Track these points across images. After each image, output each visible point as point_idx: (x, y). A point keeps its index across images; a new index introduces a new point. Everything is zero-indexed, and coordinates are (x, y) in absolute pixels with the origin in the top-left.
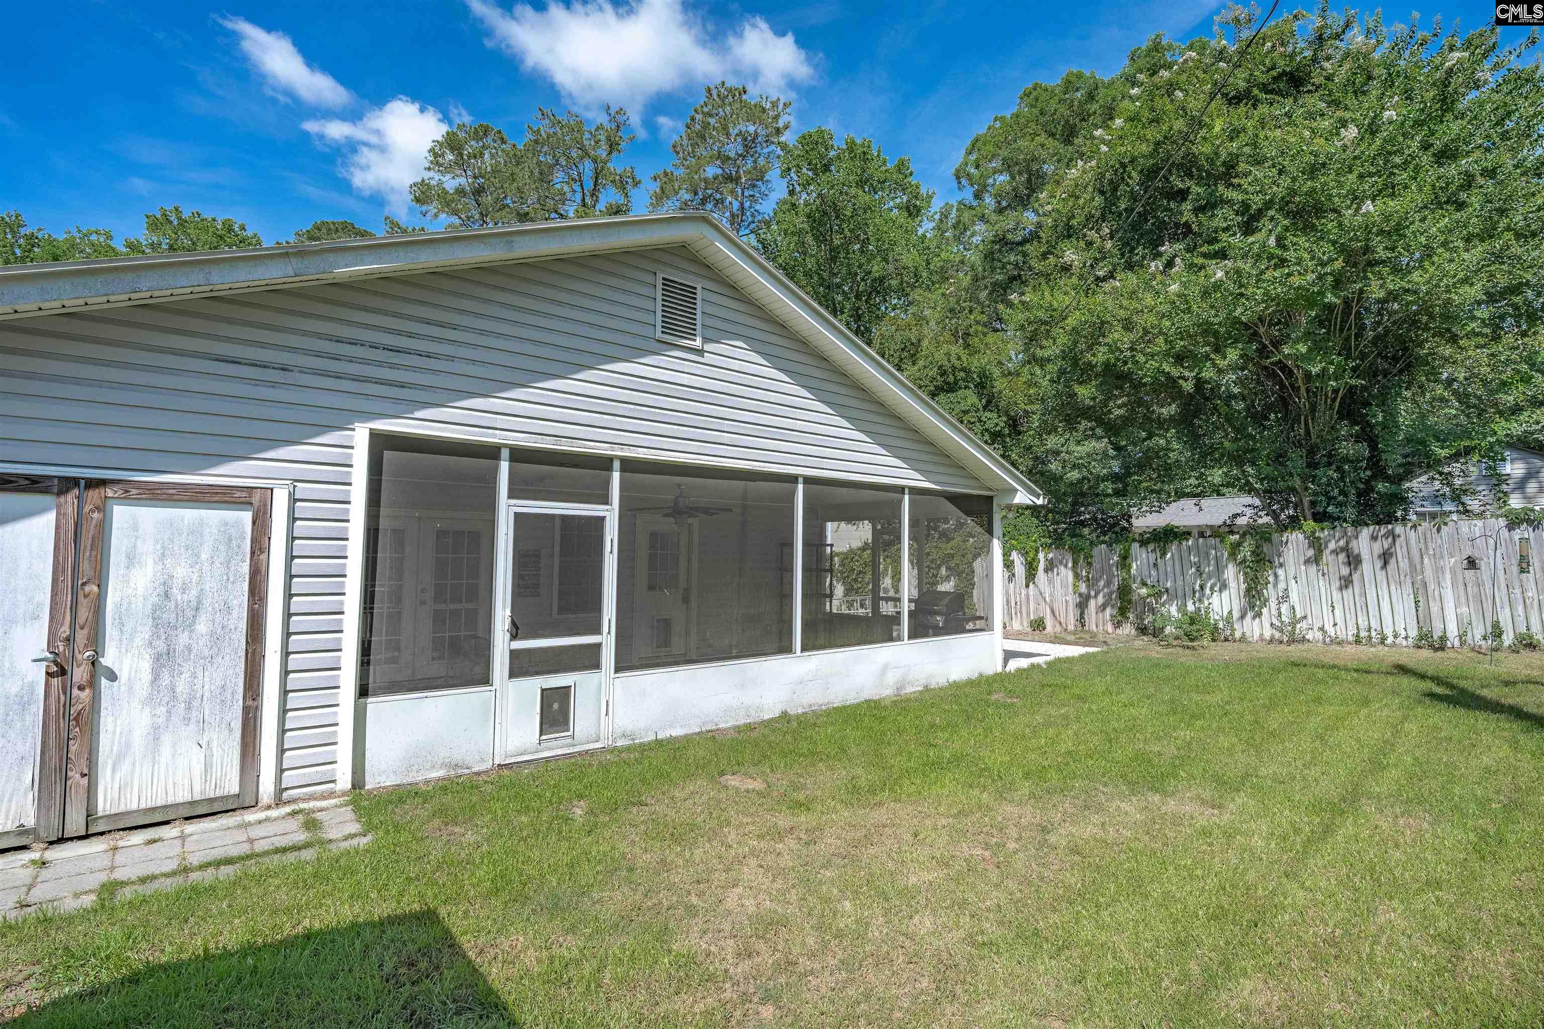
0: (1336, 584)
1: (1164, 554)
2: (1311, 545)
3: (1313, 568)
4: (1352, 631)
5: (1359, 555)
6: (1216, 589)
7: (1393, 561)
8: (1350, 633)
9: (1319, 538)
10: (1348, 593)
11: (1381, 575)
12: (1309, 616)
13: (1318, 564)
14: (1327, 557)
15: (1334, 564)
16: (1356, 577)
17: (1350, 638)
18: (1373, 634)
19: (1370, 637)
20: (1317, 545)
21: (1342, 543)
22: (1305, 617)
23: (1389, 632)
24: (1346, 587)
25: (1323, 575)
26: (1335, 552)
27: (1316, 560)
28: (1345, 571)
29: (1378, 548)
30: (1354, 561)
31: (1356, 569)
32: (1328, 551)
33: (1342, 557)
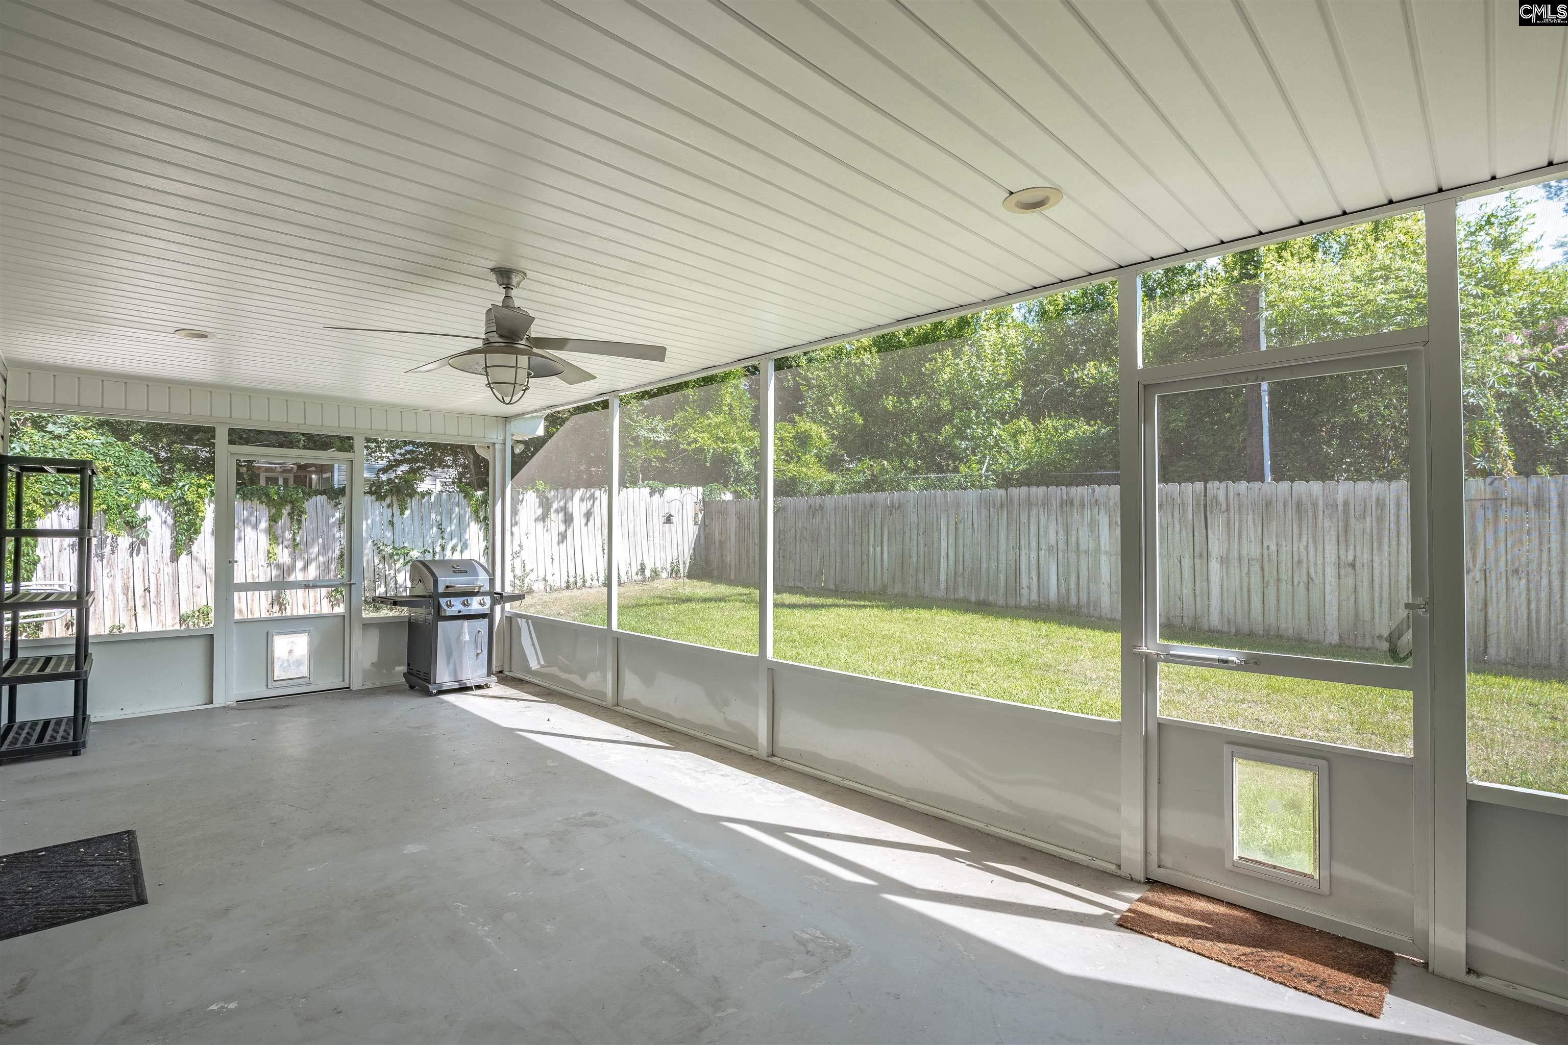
0: (556, 539)
1: (402, 510)
2: (541, 504)
3: (540, 525)
4: (564, 578)
5: (572, 514)
6: (459, 548)
7: (592, 519)
8: (563, 581)
9: (547, 498)
10: (563, 546)
11: (584, 529)
12: (535, 570)
13: (544, 521)
14: (553, 515)
15: (556, 521)
16: (569, 533)
17: (564, 585)
18: (578, 578)
19: (576, 582)
20: (546, 505)
21: (562, 503)
22: (532, 570)
23: (588, 577)
24: (563, 542)
25: (547, 530)
26: (557, 511)
27: (543, 518)
28: (562, 528)
29: (584, 507)
30: (568, 520)
31: (569, 526)
32: (552, 510)
33: (561, 515)
